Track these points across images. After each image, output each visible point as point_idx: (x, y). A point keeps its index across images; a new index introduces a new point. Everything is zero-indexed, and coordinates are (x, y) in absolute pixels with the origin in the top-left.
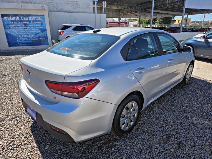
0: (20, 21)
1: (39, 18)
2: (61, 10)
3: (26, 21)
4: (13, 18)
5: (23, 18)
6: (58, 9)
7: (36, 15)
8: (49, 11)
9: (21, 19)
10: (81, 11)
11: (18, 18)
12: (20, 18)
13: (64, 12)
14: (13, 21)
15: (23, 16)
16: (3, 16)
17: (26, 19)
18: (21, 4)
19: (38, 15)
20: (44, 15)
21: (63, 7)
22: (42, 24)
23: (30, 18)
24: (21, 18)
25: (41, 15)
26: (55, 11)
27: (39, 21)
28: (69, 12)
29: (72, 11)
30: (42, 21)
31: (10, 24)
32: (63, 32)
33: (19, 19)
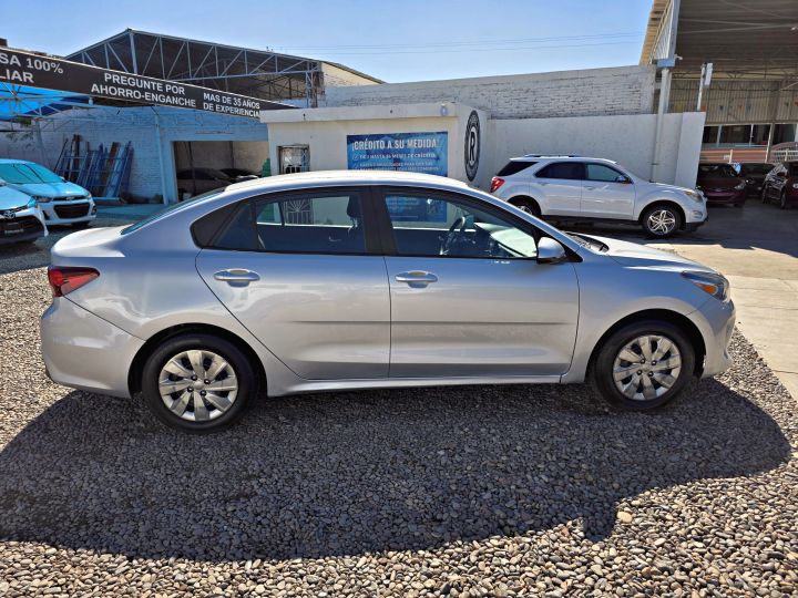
0: (385, 152)
1: (432, 143)
2: (529, 113)
3: (400, 151)
4: (372, 145)
5: (393, 145)
6: (522, 110)
7: (426, 134)
8: (492, 117)
9: (390, 146)
10: (600, 107)
11: (380, 144)
12: (386, 145)
13: (540, 116)
14: (369, 152)
15: (394, 137)
16: (351, 139)
17: (399, 145)
18: (390, 107)
19: (432, 134)
20: (446, 133)
21: (540, 100)
22: (438, 159)
23: (411, 143)
24: (390, 143)
25: (438, 133)
26: (511, 117)
27: (432, 150)
28: (558, 116)
29: (568, 111)
30: (438, 150)
31: (363, 161)
32: (502, 181)
33: (383, 147)
